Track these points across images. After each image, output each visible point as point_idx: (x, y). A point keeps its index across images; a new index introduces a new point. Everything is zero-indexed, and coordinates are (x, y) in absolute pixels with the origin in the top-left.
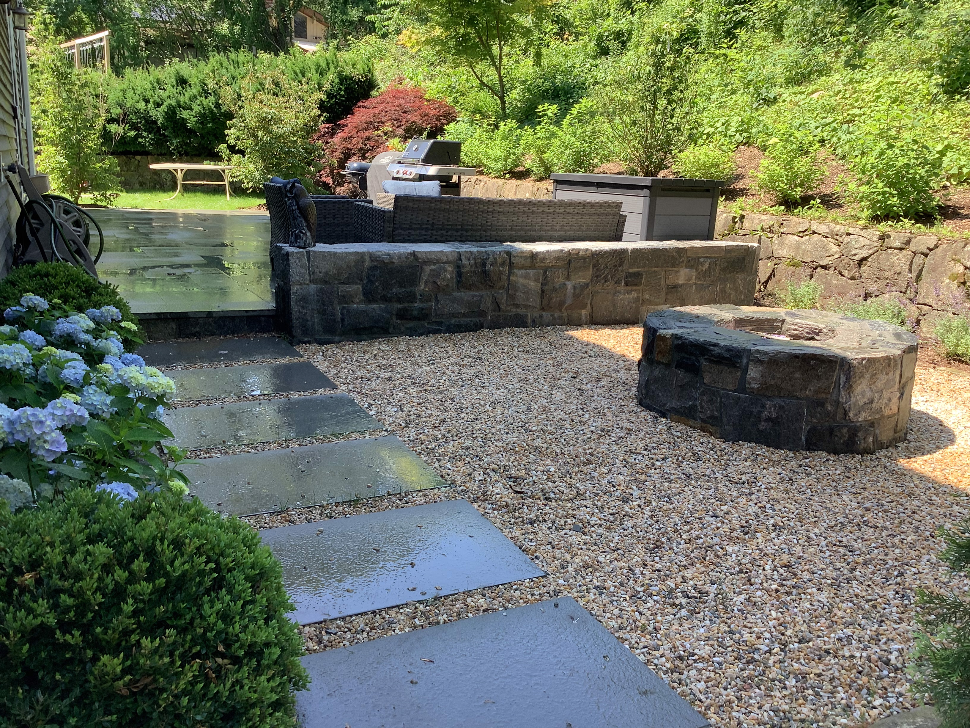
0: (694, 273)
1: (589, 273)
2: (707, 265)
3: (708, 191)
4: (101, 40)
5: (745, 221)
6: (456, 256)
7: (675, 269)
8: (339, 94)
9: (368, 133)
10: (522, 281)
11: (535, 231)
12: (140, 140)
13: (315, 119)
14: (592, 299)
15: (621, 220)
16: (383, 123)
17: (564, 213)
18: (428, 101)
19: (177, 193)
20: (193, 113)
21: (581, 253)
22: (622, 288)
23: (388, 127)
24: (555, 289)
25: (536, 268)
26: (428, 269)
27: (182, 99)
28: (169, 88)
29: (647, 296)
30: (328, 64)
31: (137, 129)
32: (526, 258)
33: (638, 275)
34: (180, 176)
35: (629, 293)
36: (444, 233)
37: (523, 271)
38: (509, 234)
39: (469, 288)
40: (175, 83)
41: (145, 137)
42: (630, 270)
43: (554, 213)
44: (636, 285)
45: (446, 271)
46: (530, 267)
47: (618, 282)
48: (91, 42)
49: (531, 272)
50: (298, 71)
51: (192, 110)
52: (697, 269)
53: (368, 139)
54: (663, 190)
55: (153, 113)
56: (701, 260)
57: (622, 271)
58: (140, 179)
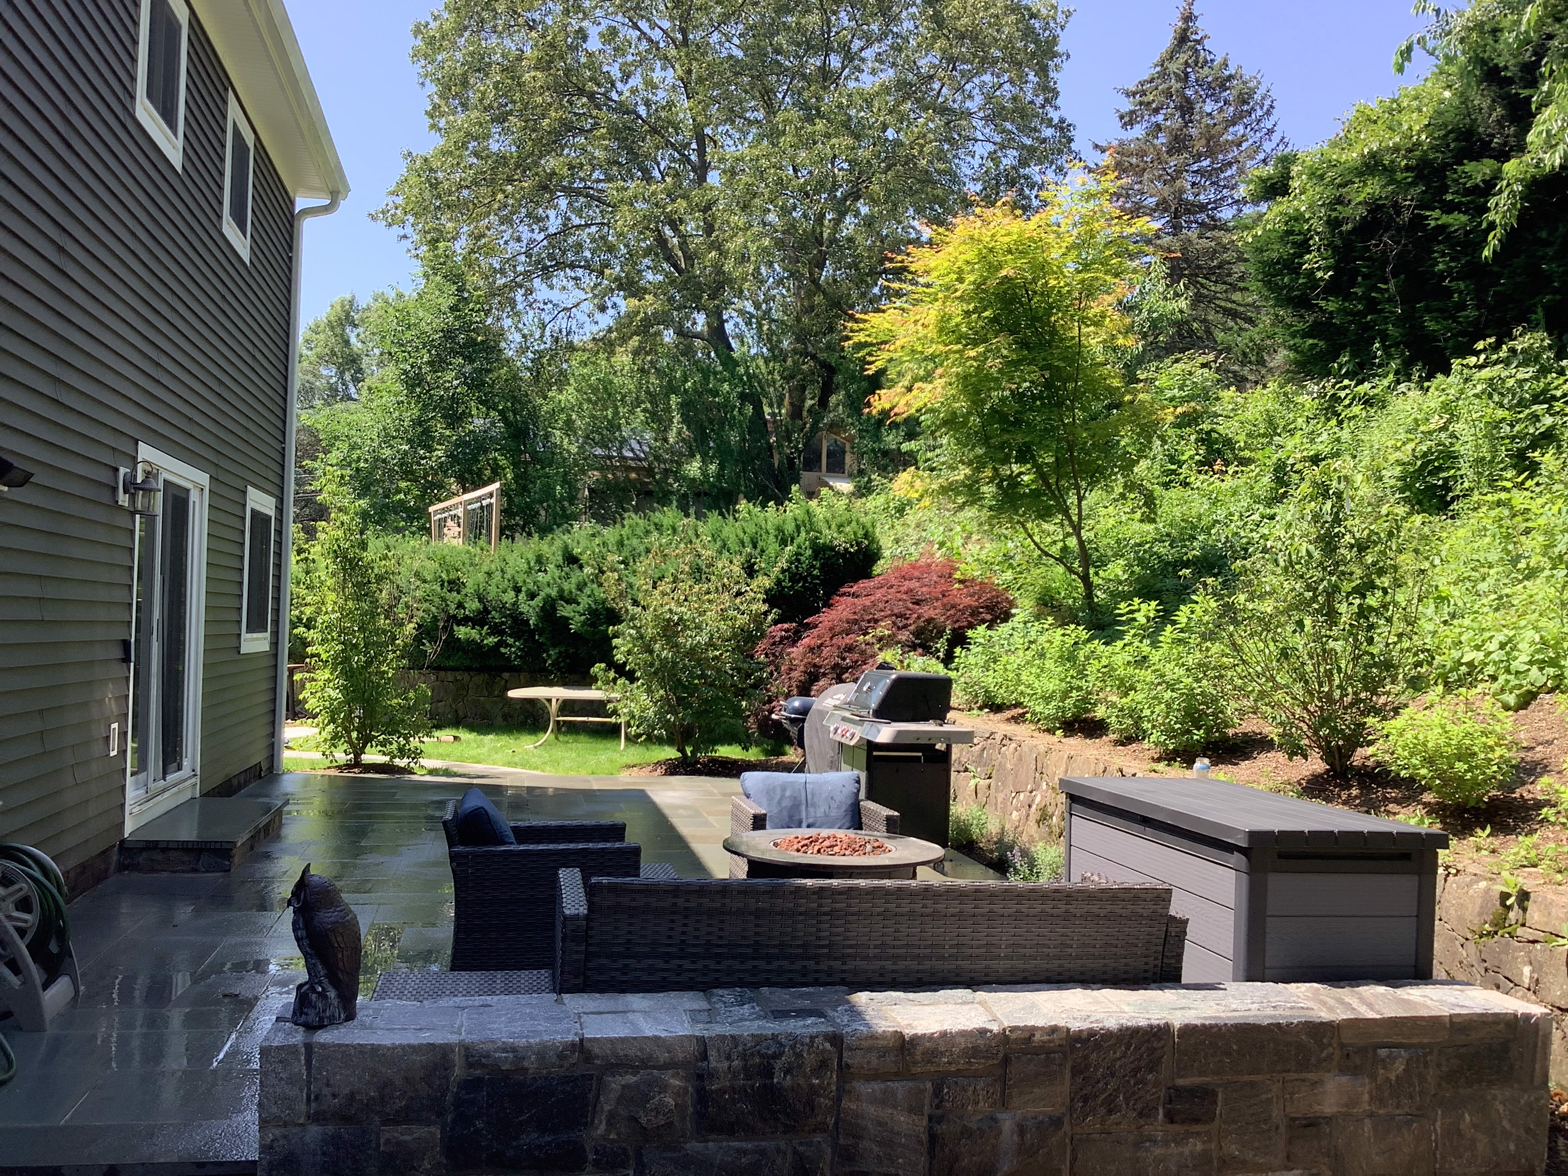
0: (1364, 1088)
1: (1064, 1088)
2: (1400, 1067)
3: (1406, 856)
4: (491, 495)
5: (1530, 905)
6: (693, 1048)
7: (1312, 1076)
8: (810, 574)
9: (848, 640)
10: (871, 1110)
12: (503, 650)
13: (758, 619)
14: (1074, 1159)
15: (1173, 930)
16: (876, 621)
18: (961, 582)
19: (548, 736)
20: (580, 608)
21: (1038, 1036)
22: (1158, 1126)
23: (883, 629)
24: (966, 1132)
25: (913, 1077)
26: (617, 1083)
27: (566, 586)
28: (551, 567)
29: (1234, 1149)
30: (798, 528)
31: (502, 633)
32: (884, 1052)
33: (1205, 1094)
34: (554, 707)
35: (1180, 1140)
37: (876, 1087)
39: (730, 1130)
40: (561, 562)
41: (511, 646)
42: (1180, 1082)
44: (1197, 1121)
45: (664, 1088)
46: (897, 1076)
47: (1147, 1113)
48: (480, 499)
49: (900, 1088)
50: (747, 540)
51: (578, 604)
52: (1373, 1077)
53: (850, 649)
54: (1282, 856)
55: (524, 608)
56: (1383, 1052)
57: (1157, 1084)
58: (506, 709)
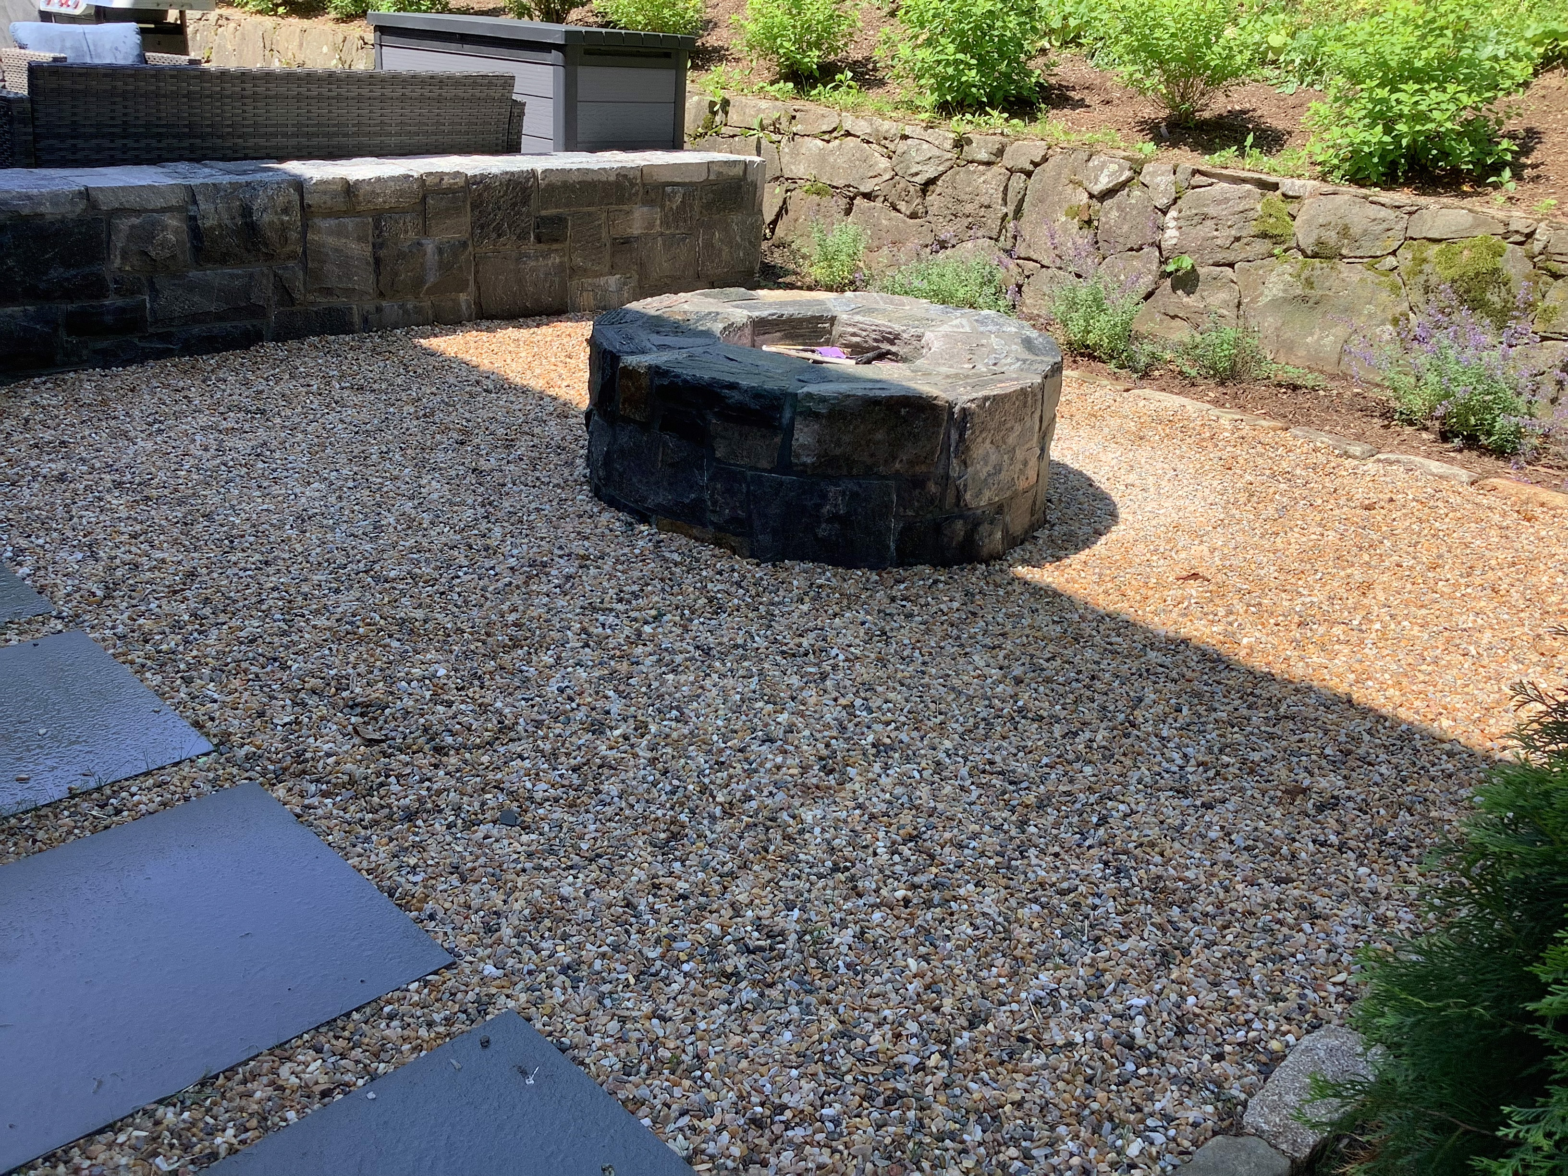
0: (657, 214)
1: (466, 219)
2: (679, 199)
3: (667, 55)
5: (730, 109)
6: (182, 195)
7: (625, 207)
10: (331, 240)
11: (346, 135)
14: (477, 272)
15: (516, 111)
17: (403, 98)
21: (446, 181)
22: (530, 246)
24: (401, 255)
25: (359, 214)
26: (124, 224)
29: (579, 261)
32: (335, 195)
33: (560, 220)
35: (546, 256)
36: (154, 143)
37: (333, 222)
38: (294, 141)
39: (224, 259)
42: (544, 213)
43: (383, 99)
44: (556, 241)
45: (165, 228)
46: (346, 213)
47: (522, 236)
49: (349, 223)
52: (662, 207)
54: (588, 52)
56: (669, 189)
57: (528, 214)
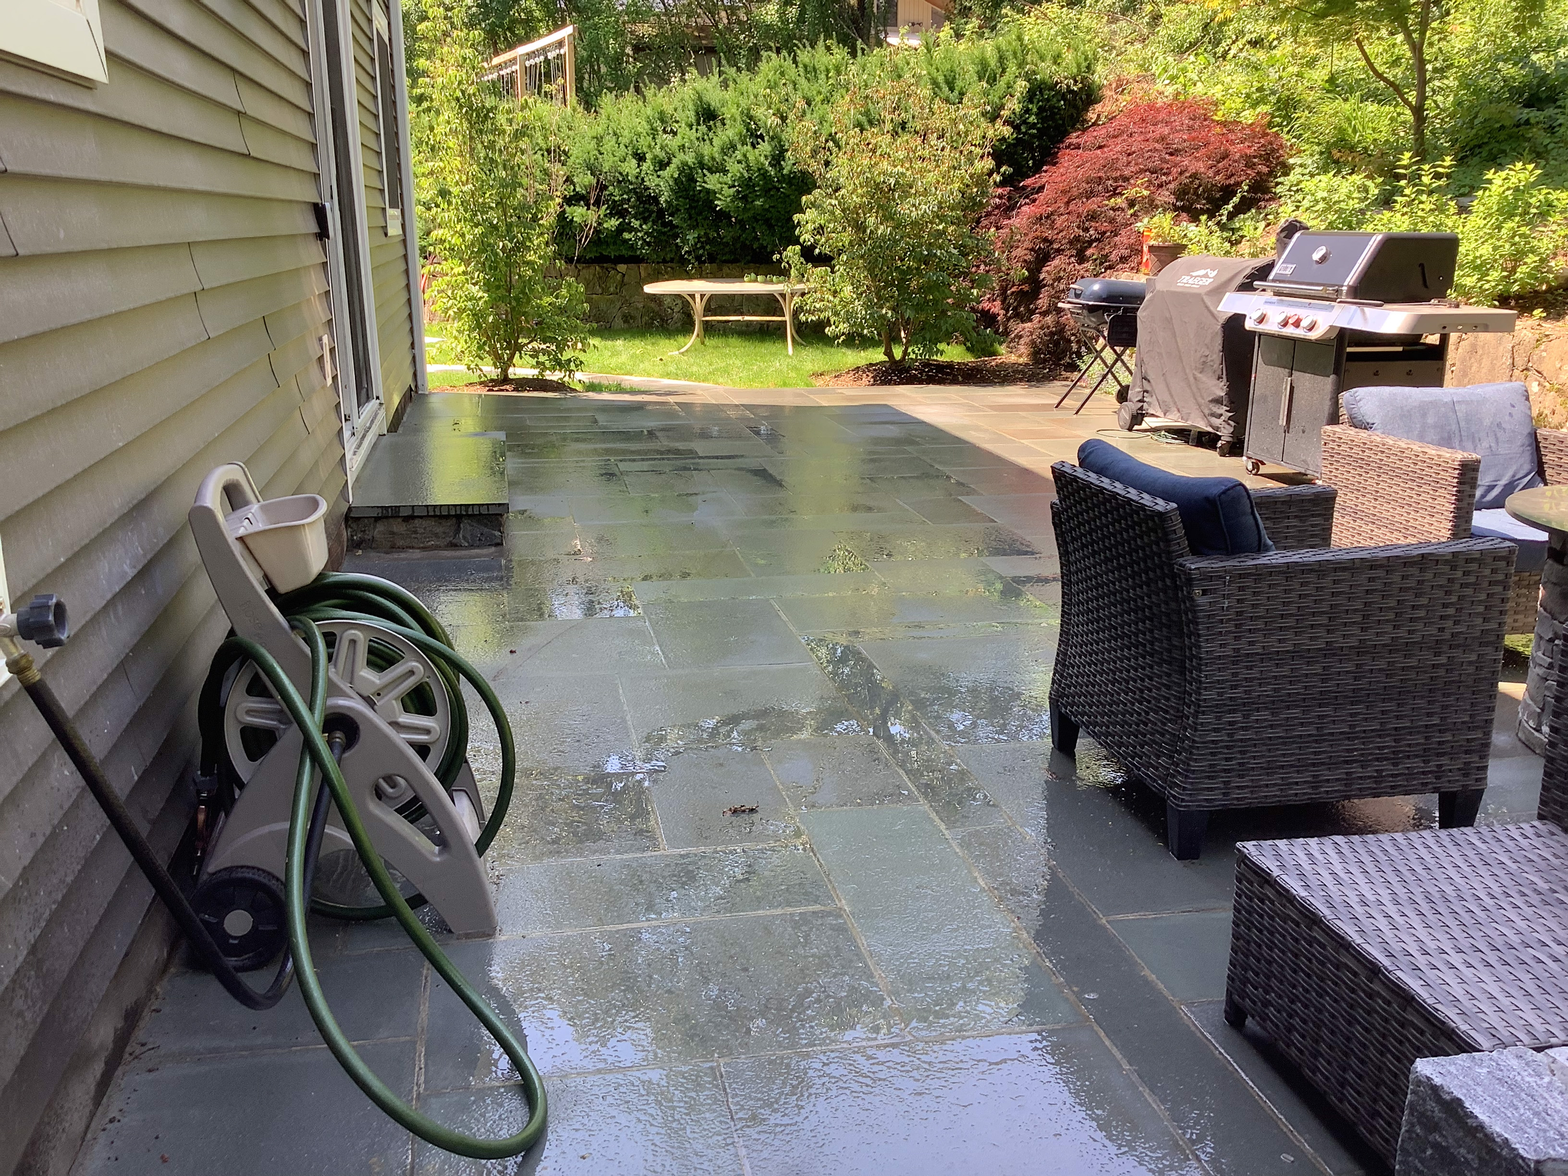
4: (560, 44)
8: (1025, 122)
9: (1092, 204)
12: (626, 235)
13: (980, 181)
16: (1126, 179)
18: (1224, 124)
19: (692, 340)
20: (728, 179)
23: (1138, 189)
27: (706, 150)
28: (682, 129)
30: (1001, 59)
31: (622, 214)
34: (699, 305)
40: (693, 119)
41: (636, 230)
48: (544, 50)
50: (941, 79)
51: (725, 172)
53: (1093, 216)
55: (651, 182)
